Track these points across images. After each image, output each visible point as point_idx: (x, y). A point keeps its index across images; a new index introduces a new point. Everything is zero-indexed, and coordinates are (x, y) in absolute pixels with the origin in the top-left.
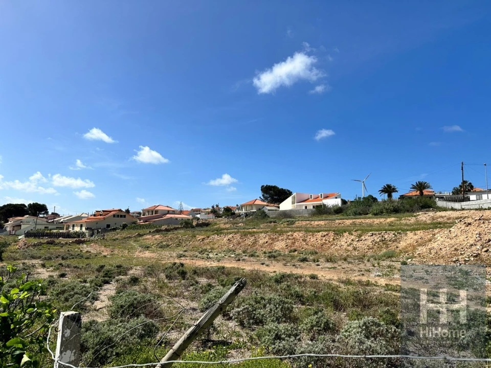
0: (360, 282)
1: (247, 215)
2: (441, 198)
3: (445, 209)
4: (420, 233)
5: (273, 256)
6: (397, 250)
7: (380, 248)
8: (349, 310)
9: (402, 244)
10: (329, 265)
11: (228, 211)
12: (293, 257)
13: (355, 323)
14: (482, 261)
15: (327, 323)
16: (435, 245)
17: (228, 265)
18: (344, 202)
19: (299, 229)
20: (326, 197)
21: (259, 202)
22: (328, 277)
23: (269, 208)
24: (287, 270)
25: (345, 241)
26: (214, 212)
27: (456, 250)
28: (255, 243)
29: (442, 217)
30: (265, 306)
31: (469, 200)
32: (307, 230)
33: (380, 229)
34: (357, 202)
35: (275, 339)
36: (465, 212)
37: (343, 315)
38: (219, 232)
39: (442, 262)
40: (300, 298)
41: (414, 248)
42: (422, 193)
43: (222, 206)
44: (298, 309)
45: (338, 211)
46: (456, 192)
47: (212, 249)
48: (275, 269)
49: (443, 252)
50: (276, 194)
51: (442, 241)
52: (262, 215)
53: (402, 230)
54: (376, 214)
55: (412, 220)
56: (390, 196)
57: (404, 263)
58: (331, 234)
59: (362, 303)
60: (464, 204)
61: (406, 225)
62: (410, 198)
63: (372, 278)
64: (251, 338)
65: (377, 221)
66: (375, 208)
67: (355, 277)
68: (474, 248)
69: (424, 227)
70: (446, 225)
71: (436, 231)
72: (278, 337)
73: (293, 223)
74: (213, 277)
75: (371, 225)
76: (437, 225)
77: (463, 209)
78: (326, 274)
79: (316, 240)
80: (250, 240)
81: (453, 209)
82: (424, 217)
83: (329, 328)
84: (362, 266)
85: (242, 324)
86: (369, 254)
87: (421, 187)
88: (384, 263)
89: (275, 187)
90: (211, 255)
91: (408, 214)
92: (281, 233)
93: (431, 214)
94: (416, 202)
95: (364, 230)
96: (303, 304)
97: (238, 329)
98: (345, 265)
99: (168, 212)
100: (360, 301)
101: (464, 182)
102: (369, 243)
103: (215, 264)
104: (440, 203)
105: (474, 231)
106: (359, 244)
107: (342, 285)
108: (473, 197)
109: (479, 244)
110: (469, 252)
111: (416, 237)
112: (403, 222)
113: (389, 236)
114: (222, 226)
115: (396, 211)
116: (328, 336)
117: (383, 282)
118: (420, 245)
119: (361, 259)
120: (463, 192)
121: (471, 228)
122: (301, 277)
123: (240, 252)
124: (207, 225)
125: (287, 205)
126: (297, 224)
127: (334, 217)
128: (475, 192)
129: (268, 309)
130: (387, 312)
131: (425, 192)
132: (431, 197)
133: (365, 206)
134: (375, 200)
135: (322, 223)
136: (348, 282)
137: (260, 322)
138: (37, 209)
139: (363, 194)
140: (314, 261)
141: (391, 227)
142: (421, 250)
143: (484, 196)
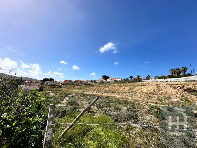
0: (125, 98)
1: (99, 82)
3: (144, 82)
4: (139, 87)
5: (105, 92)
6: (134, 91)
7: (130, 90)
8: (123, 105)
9: (135, 89)
10: (118, 94)
11: (95, 81)
12: (110, 92)
13: (125, 108)
14: (153, 94)
15: (118, 108)
16: (142, 90)
17: (94, 93)
18: (121, 80)
19: (111, 86)
20: (117, 78)
21: (102, 79)
22: (118, 96)
23: (104, 81)
24: (108, 95)
25: (122, 88)
26: (92, 81)
27: (147, 91)
28: (101, 89)
30: (103, 103)
31: (149, 80)
32: (113, 86)
33: (130, 86)
34: (124, 80)
35: (105, 111)
36: (149, 82)
37: (122, 106)
38: (93, 86)
39: (144, 94)
40: (111, 101)
41: (138, 90)
42: (139, 78)
43: (93, 80)
44: (111, 104)
45: (120, 82)
47: (91, 90)
48: (105, 95)
49: (144, 91)
50: (106, 78)
51: (144, 89)
52: (102, 82)
53: (134, 86)
54: (129, 83)
55: (137, 84)
56: (132, 78)
57: (135, 94)
58: (119, 87)
59: (126, 103)
62: (136, 79)
63: (128, 97)
64: (100, 111)
65: (129, 84)
66: (128, 81)
67: (124, 97)
68: (151, 91)
69: (140, 85)
70: (145, 85)
71: (143, 86)
72: (106, 111)
73: (110, 84)
74: (91, 96)
75: (127, 85)
76: (142, 85)
78: (117, 96)
79: (115, 88)
80: (100, 88)
81: (146, 82)
82: (139, 83)
83: (118, 109)
84: (125, 94)
85: (98, 107)
86: (127, 91)
87: (139, 77)
88: (131, 94)
89: (106, 76)
90: (91, 91)
92: (107, 86)
93: (141, 83)
94: (138, 80)
95: (126, 86)
96: (112, 103)
97: (97, 109)
98: (122, 94)
99: (81, 81)
100: (126, 102)
101: (148, 76)
102: (127, 89)
103: (91, 93)
104: (143, 80)
105: (151, 87)
106: (125, 89)
107: (121, 99)
108: (150, 79)
109: (153, 90)
110: (150, 91)
112: (135, 84)
113: (132, 87)
114: (93, 85)
115: (133, 82)
116: (118, 111)
117: (130, 98)
118: (139, 90)
119: (125, 92)
120: (148, 78)
121: (151, 86)
122: (112, 97)
123: (97, 91)
124: (90, 84)
125: (108, 80)
126: (111, 84)
127: (119, 83)
128: (151, 78)
129: (104, 104)
130: (132, 105)
131: (140, 78)
132: (141, 79)
133: (126, 81)
134: (128, 79)
135: (116, 84)
136: (122, 98)
137: (102, 107)
138: (52, 80)
139: (126, 78)
140: (115, 93)
141: (132, 85)
142: (139, 91)
143: (153, 79)
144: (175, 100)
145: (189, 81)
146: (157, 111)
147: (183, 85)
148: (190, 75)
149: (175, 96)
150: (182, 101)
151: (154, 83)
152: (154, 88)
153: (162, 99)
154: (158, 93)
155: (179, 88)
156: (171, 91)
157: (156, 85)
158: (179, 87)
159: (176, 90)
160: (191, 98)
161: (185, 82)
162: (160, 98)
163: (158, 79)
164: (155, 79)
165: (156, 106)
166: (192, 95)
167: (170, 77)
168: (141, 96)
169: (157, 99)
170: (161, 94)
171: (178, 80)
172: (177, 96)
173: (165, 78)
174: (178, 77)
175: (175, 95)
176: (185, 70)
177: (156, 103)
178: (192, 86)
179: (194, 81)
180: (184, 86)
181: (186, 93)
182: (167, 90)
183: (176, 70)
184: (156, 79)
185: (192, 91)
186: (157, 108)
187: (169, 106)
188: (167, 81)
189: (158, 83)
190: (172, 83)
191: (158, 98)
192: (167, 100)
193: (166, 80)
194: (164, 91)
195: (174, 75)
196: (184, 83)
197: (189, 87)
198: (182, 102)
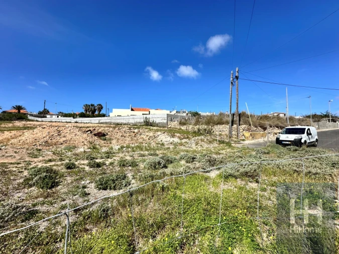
2: (32, 115)
3: (33, 121)
4: (13, 132)
14: (48, 144)
16: (23, 138)
27: (36, 140)
29: (30, 124)
31: (46, 117)
36: (43, 122)
39: (26, 146)
41: (9, 140)
42: (19, 112)
46: (40, 113)
49: (28, 141)
51: (28, 136)
55: (10, 125)
60: (44, 119)
61: (5, 127)
62: (11, 113)
68: (45, 138)
69: (18, 129)
70: (32, 128)
71: (25, 131)
76: (26, 128)
77: (43, 121)
81: (37, 121)
82: (18, 124)
87: (19, 108)
91: (7, 121)
93: (24, 122)
94: (15, 115)
101: (45, 109)
104: (30, 118)
105: (46, 131)
108: (48, 116)
109: (48, 137)
110: (42, 140)
111: (11, 134)
112: (3, 126)
118: (13, 138)
120: (43, 114)
121: (45, 129)
128: (50, 114)
131: (22, 111)
132: (25, 114)
143: (54, 116)
144: (82, 150)
145: (102, 123)
146: (46, 176)
147: (94, 128)
148: (104, 116)
149: (83, 144)
150: (90, 150)
151: (54, 124)
152: (52, 134)
153: (63, 151)
154: (57, 142)
155: (89, 132)
156: (78, 137)
157: (57, 128)
158: (90, 130)
159: (85, 135)
160: (99, 144)
161: (98, 125)
162: (59, 151)
163: (64, 117)
164: (58, 117)
165: (46, 167)
166: (101, 141)
167: (82, 115)
168: (16, 152)
169: (54, 154)
170: (62, 144)
171: (91, 120)
172: (86, 143)
173: (74, 116)
174: (91, 117)
175: (83, 142)
176: (101, 108)
177: (50, 161)
178: (102, 129)
179: (106, 123)
180: (95, 130)
181: (96, 138)
182: (73, 136)
183: (91, 107)
184: (60, 117)
185: (101, 136)
186: (47, 170)
187: (70, 161)
188: (76, 122)
189: (61, 124)
190: (82, 125)
191: (56, 150)
192: (71, 151)
193: (75, 120)
194: (69, 137)
195: (88, 113)
196: (96, 125)
197: (100, 130)
198: (89, 152)
